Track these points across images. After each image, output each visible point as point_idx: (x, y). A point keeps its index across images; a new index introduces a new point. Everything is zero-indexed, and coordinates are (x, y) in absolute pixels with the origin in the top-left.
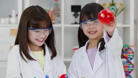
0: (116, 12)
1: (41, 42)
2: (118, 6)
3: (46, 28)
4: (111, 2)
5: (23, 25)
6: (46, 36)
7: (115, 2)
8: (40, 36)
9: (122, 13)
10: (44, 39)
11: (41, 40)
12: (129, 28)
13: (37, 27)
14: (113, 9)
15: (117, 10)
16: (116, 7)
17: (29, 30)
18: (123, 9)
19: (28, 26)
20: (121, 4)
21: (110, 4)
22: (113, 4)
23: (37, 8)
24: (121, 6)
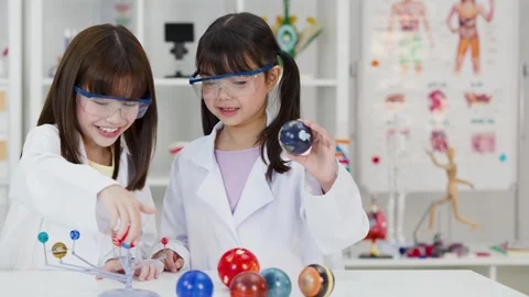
0: (296, 43)
1: (109, 135)
2: (301, 25)
3: (130, 100)
4: (281, 13)
5: (64, 77)
6: (128, 122)
7: (292, 13)
8: (109, 119)
9: (314, 45)
10: (119, 128)
11: (109, 130)
12: (333, 89)
13: (102, 91)
14: (287, 33)
15: (299, 37)
16: (295, 29)
17: (78, 94)
18: (316, 35)
19: (78, 83)
20: (310, 20)
21: (279, 19)
22: (287, 20)
23: (116, 35)
24: (308, 25)
